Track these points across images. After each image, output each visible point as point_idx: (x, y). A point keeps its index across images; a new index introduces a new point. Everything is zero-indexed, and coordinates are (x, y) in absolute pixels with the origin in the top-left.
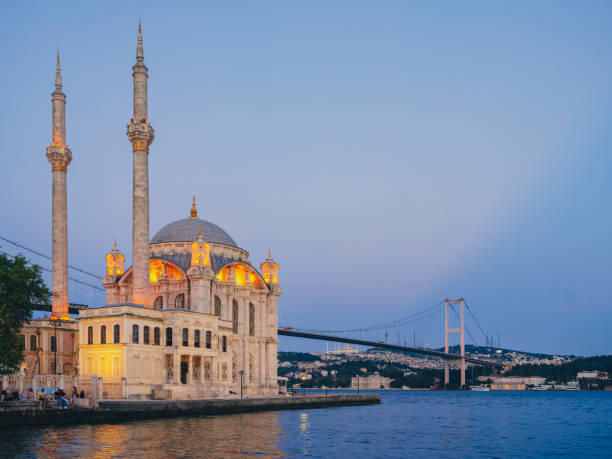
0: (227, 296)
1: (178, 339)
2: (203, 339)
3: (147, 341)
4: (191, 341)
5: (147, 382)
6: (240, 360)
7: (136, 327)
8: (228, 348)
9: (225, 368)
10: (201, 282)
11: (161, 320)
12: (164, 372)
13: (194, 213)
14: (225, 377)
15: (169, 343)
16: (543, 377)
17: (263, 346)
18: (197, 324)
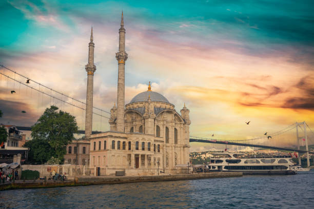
0: (163, 125)
1: (133, 147)
2: (146, 147)
3: (119, 148)
4: (140, 148)
5: (117, 167)
7: (113, 142)
10: (150, 120)
11: (126, 138)
12: (128, 162)
15: (130, 149)
17: (182, 148)
18: (143, 139)
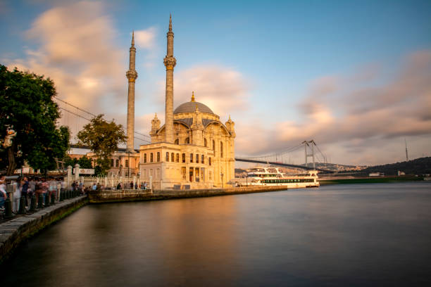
0: (210, 138)
1: (188, 159)
2: (200, 159)
3: (173, 160)
4: (195, 160)
5: (172, 181)
6: (217, 169)
7: (167, 153)
8: (212, 163)
9: (210, 174)
10: (198, 131)
11: (179, 150)
12: (182, 176)
13: (193, 99)
14: (210, 178)
15: (184, 161)
18: (198, 151)
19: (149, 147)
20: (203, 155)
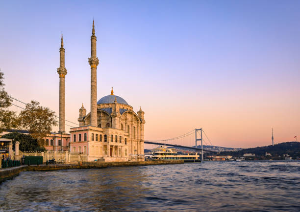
0: (126, 123)
1: (109, 139)
2: (118, 140)
3: (97, 140)
4: (114, 140)
5: (96, 156)
6: (131, 148)
7: (93, 134)
8: (127, 143)
9: (126, 150)
10: (116, 118)
11: (102, 132)
12: (104, 152)
13: (112, 93)
14: (126, 154)
15: (106, 141)
16: (231, 155)
17: (139, 143)
18: (116, 133)
19: (77, 129)
20: (121, 136)
